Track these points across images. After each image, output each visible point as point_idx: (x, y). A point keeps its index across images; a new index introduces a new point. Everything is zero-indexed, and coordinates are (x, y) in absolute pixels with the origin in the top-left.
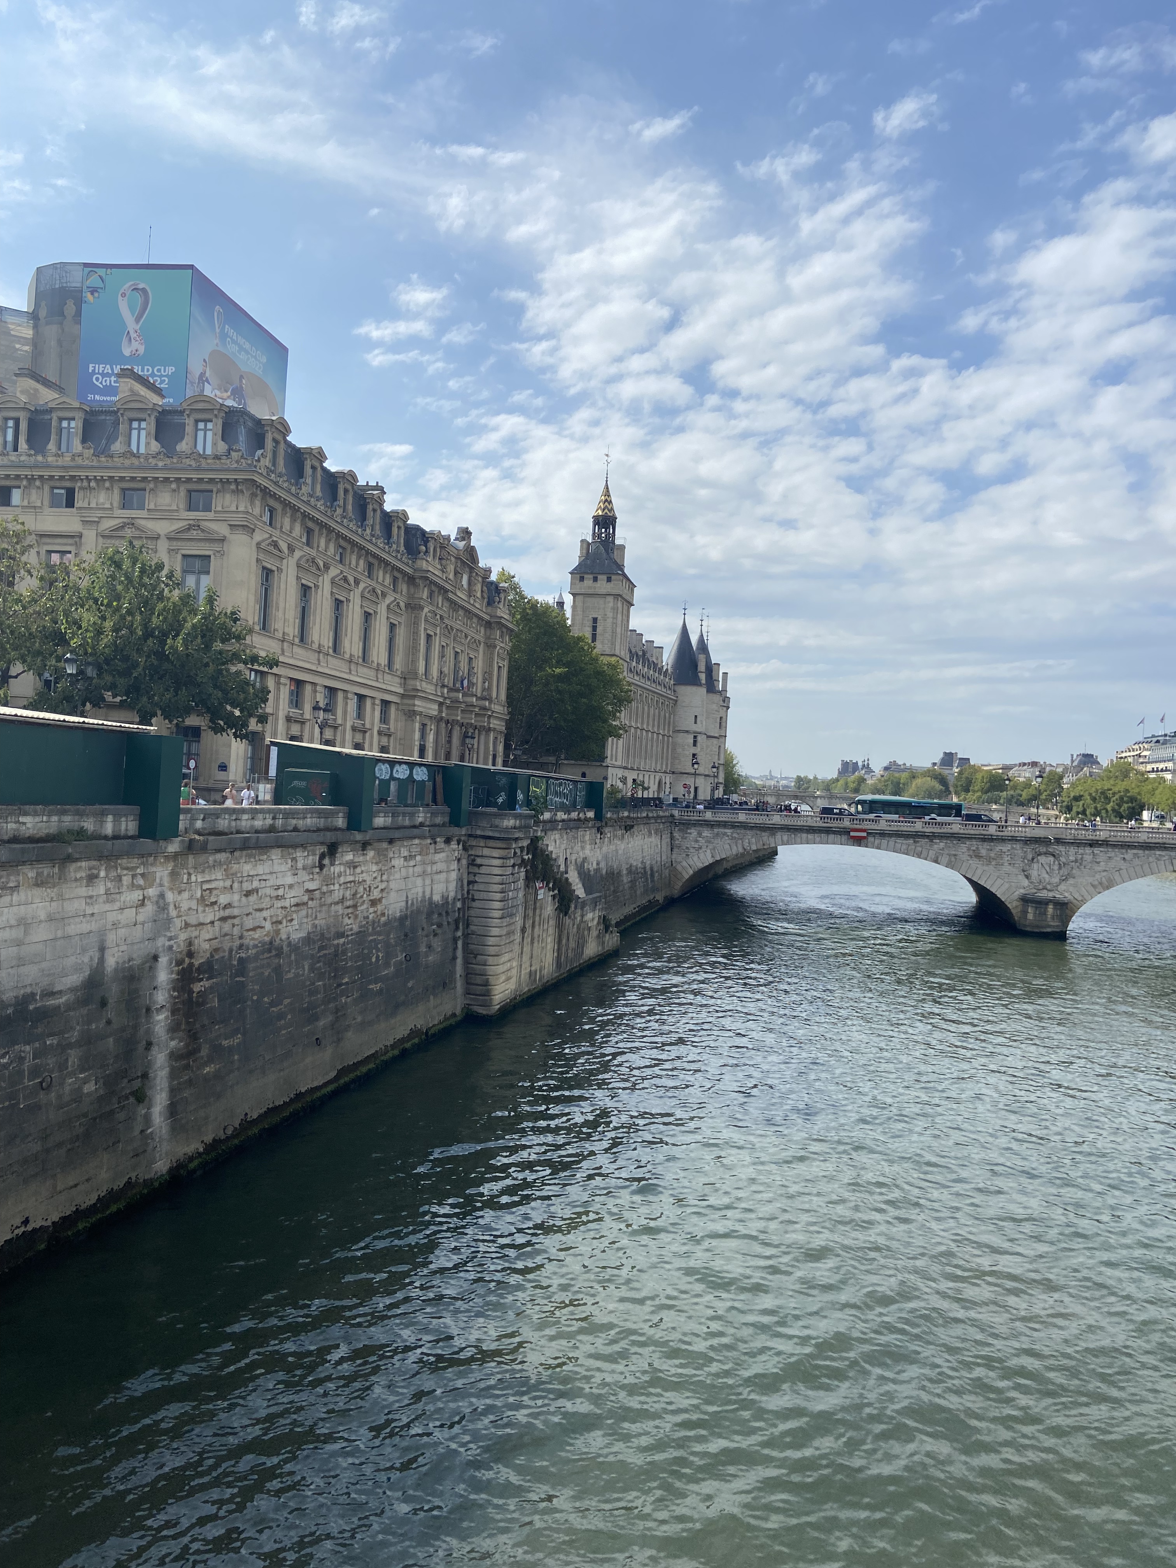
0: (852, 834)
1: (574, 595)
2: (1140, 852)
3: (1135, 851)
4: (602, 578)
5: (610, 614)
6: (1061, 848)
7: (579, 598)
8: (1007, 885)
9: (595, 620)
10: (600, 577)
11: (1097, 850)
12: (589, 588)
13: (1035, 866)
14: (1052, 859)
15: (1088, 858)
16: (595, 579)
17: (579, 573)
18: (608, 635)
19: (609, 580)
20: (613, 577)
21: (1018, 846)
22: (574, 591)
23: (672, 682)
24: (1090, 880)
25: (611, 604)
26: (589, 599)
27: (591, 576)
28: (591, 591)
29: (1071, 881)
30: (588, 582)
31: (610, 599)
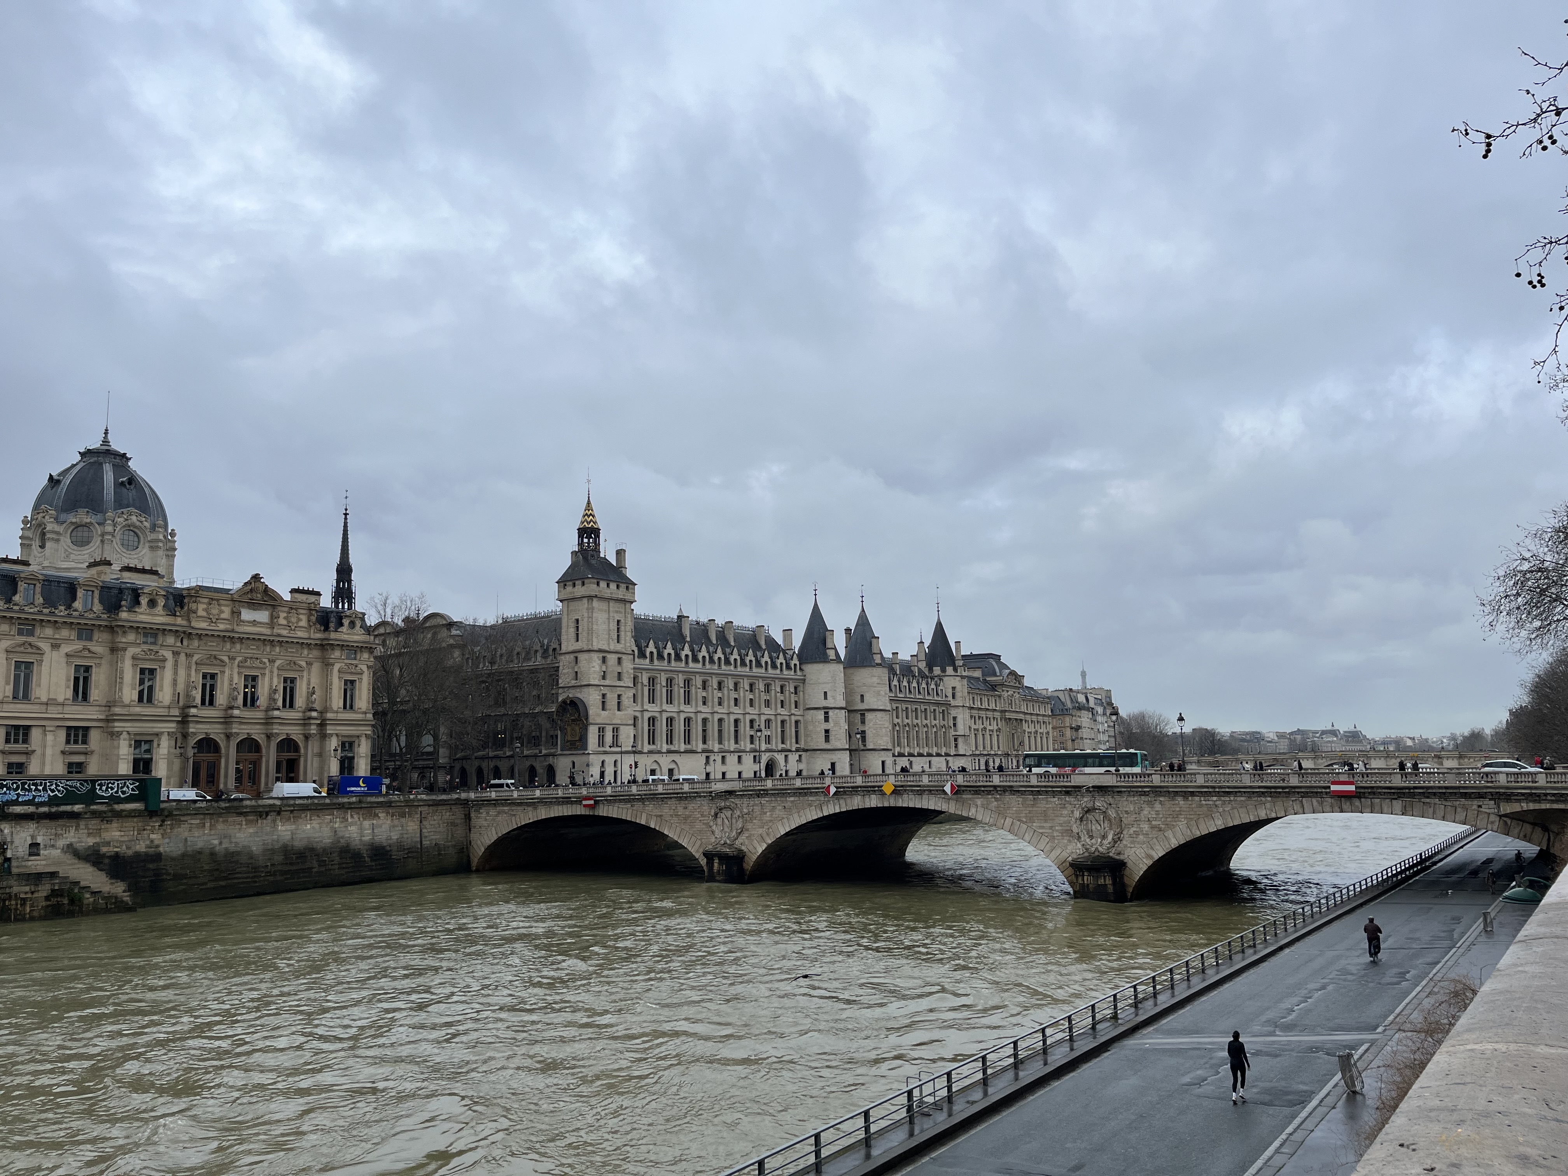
0: (584, 802)
1: (561, 601)
2: (797, 799)
3: (792, 799)
4: (578, 583)
5: (586, 615)
6: (737, 801)
7: (566, 602)
8: (699, 842)
9: (577, 620)
10: (577, 582)
11: (764, 800)
12: (571, 593)
13: (719, 821)
14: (729, 813)
15: (757, 809)
16: (574, 585)
17: (563, 582)
18: (585, 634)
19: (583, 584)
20: (586, 581)
21: (705, 802)
22: (562, 597)
23: (795, 661)
24: (760, 831)
25: (586, 605)
26: (571, 604)
27: (571, 583)
28: (571, 596)
29: (746, 834)
30: (569, 589)
31: (585, 601)
